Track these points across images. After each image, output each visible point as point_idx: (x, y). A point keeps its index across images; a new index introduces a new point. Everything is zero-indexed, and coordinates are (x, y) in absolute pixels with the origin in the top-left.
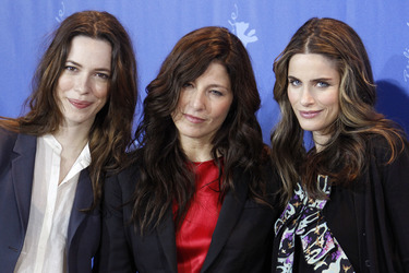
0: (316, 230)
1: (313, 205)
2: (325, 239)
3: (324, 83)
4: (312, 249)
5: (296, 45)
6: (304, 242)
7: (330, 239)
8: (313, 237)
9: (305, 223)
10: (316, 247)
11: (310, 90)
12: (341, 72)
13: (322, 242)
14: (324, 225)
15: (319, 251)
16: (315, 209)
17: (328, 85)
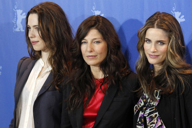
0: (153, 115)
1: (152, 103)
2: (157, 120)
3: (162, 43)
4: (151, 124)
5: (151, 23)
6: (148, 120)
7: (159, 120)
8: (152, 118)
9: (148, 111)
10: (153, 123)
11: (155, 46)
12: (170, 38)
13: (156, 121)
14: (157, 113)
15: (154, 125)
16: (153, 106)
17: (164, 44)
